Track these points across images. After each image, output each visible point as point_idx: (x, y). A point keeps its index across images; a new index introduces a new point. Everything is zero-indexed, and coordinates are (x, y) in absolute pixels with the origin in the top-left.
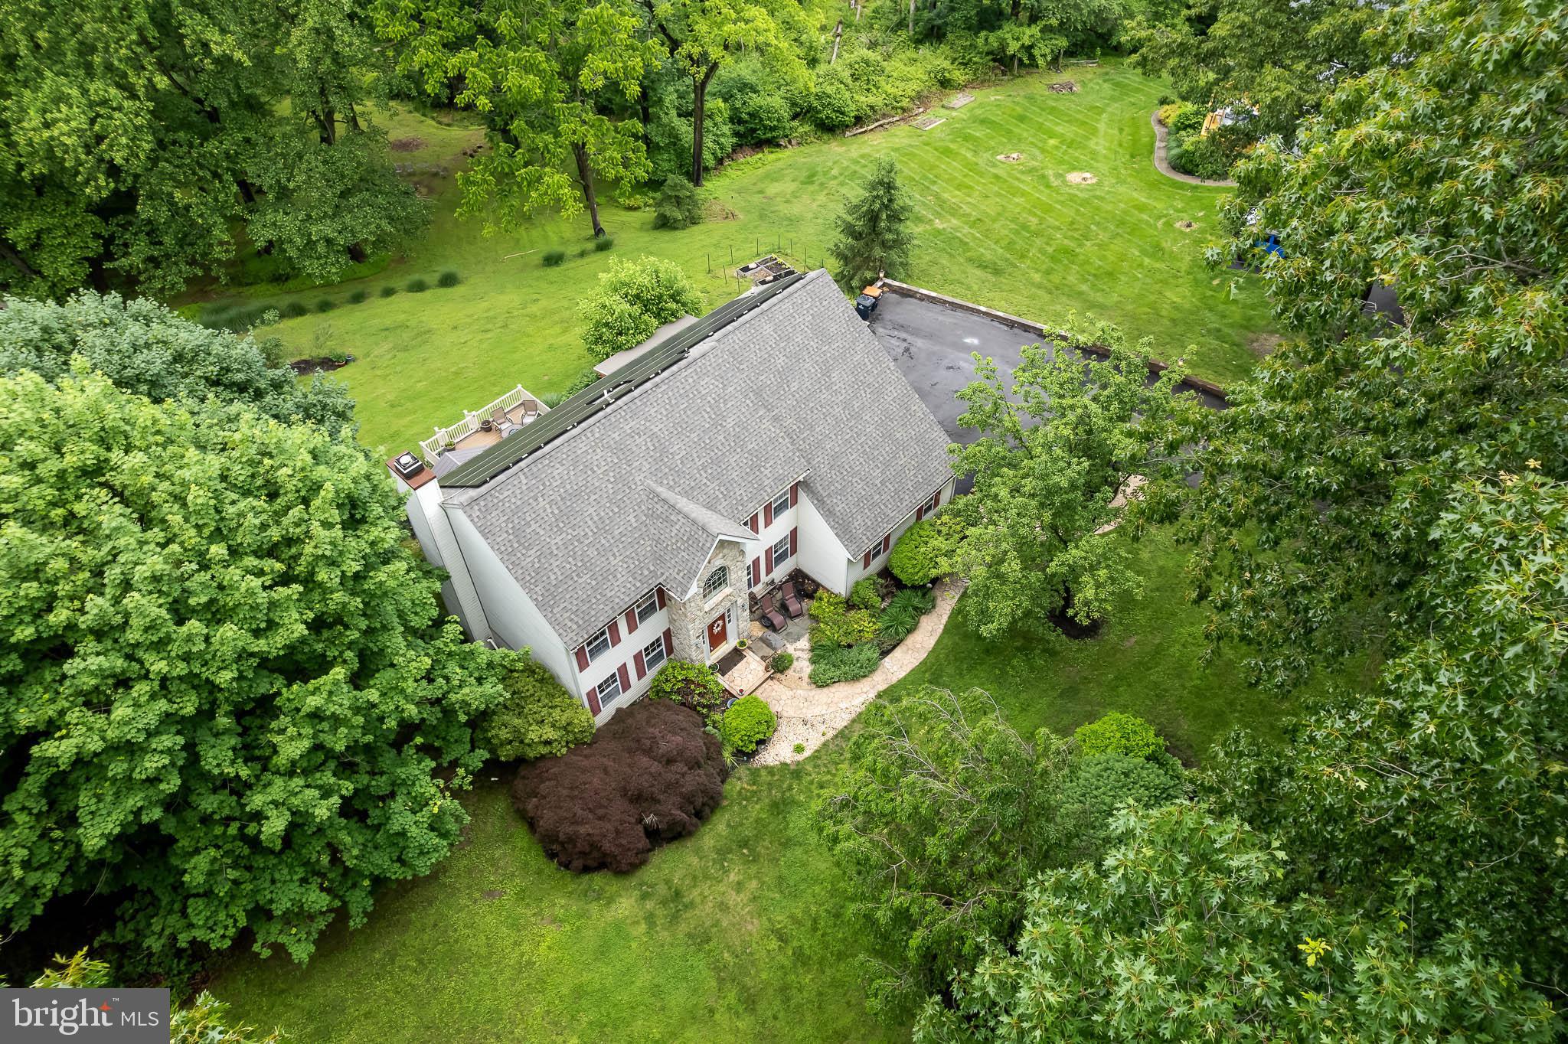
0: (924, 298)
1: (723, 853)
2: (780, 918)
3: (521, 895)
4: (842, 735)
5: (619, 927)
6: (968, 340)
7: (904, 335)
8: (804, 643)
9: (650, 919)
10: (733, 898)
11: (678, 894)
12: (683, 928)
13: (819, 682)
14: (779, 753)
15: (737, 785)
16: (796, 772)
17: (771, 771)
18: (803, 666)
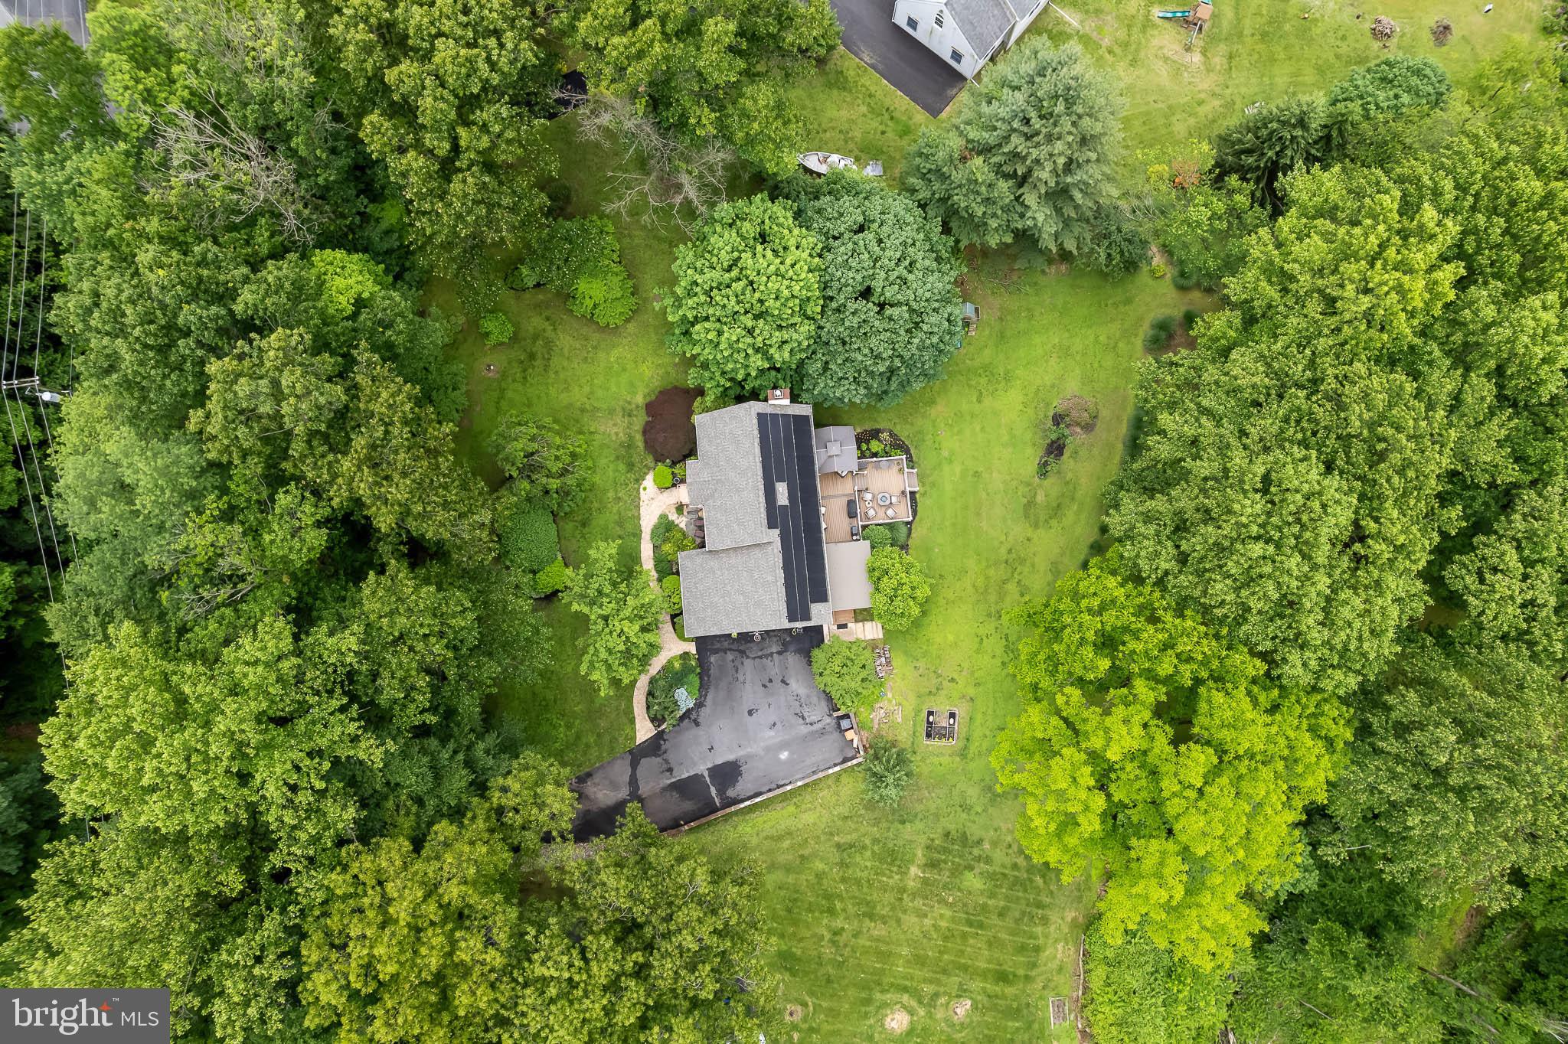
0: (835, 765)
1: (631, 438)
2: (597, 437)
3: (668, 373)
4: (638, 507)
5: (635, 393)
6: (786, 754)
7: (816, 727)
8: (683, 525)
9: (629, 403)
10: (615, 430)
11: (630, 416)
12: (619, 409)
13: (663, 517)
14: (649, 482)
15: (650, 460)
16: (639, 480)
17: (646, 474)
18: (673, 516)
